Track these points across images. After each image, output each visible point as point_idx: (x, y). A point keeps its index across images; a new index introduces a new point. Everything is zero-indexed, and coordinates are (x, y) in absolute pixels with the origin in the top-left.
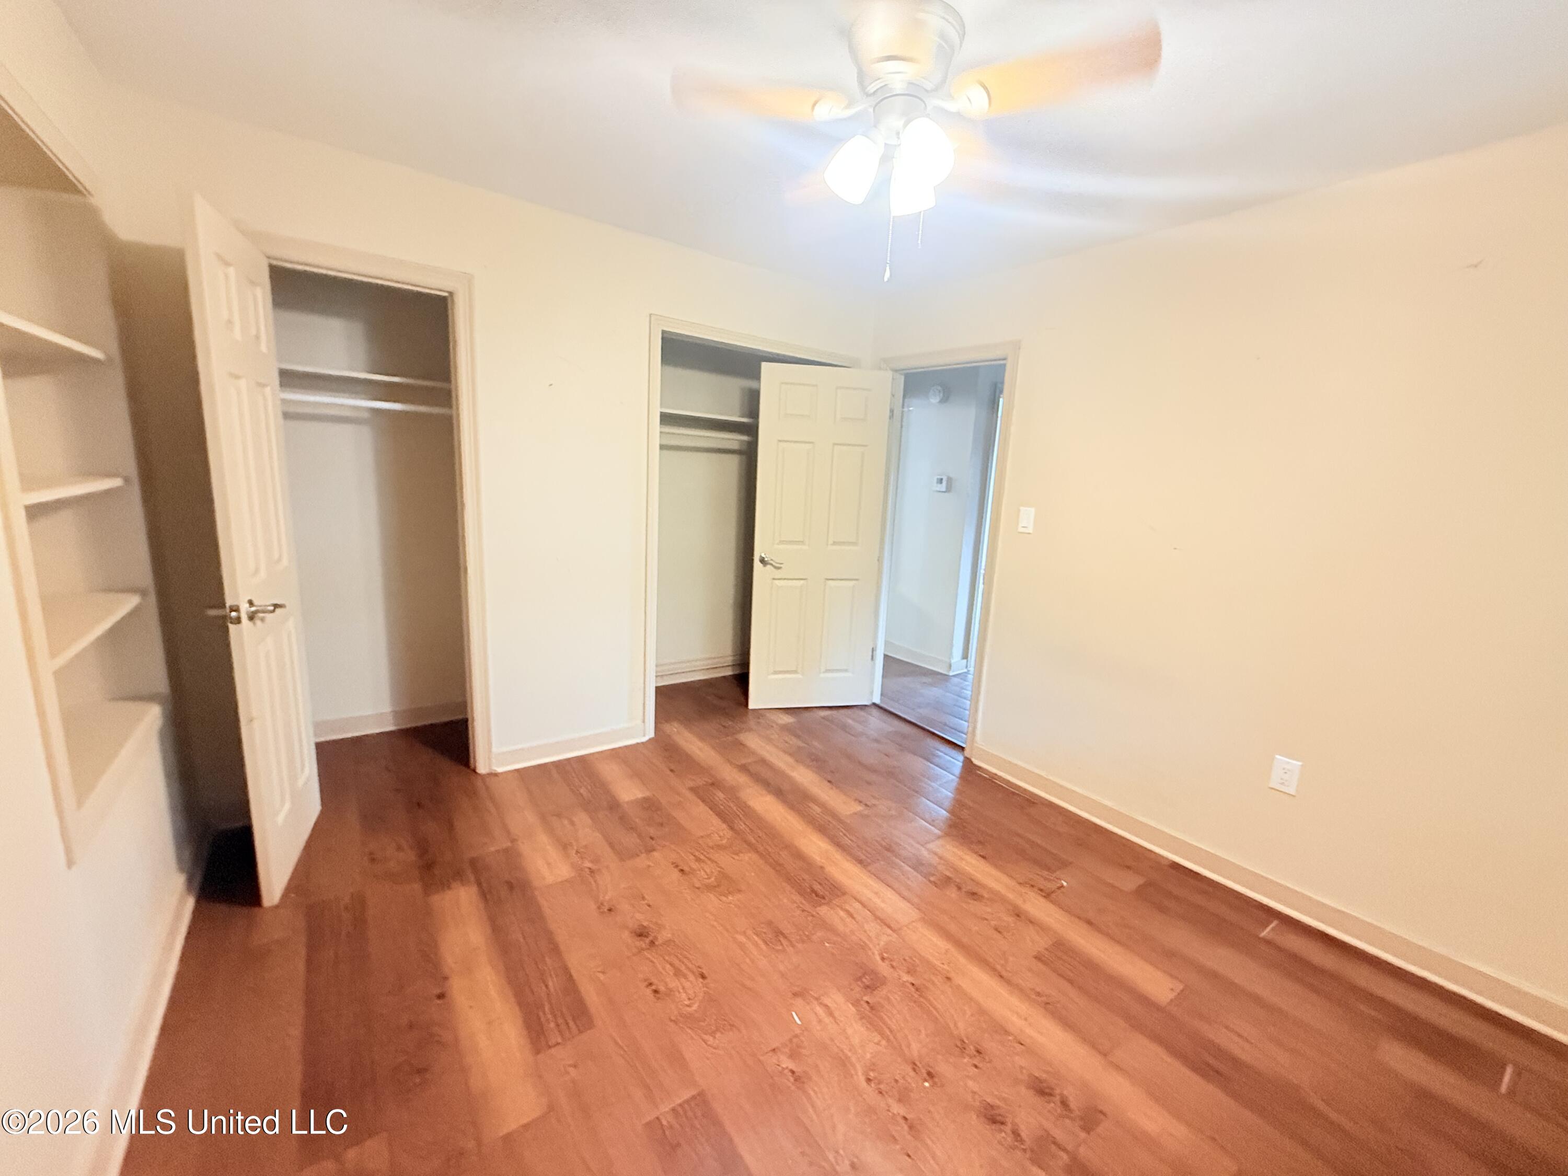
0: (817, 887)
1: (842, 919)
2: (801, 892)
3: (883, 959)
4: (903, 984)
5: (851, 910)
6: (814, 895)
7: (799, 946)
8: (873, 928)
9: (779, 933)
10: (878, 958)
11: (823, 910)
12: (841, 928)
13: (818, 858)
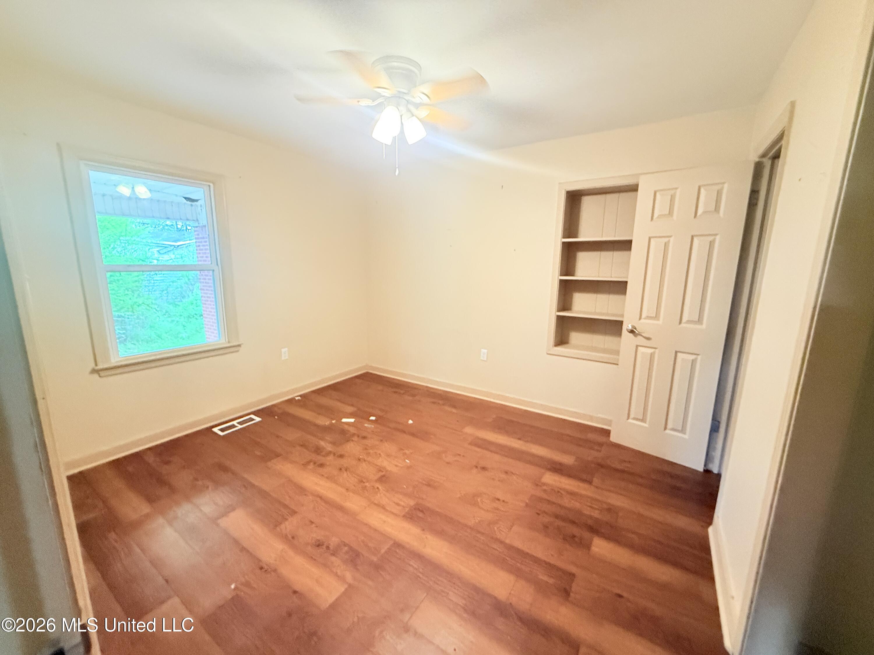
0: (421, 515)
1: (401, 500)
2: (428, 509)
3: (378, 488)
4: (368, 482)
5: (398, 507)
6: (420, 509)
7: (417, 483)
8: (384, 501)
9: (429, 485)
10: (380, 488)
11: (412, 503)
12: (401, 497)
13: (429, 537)
